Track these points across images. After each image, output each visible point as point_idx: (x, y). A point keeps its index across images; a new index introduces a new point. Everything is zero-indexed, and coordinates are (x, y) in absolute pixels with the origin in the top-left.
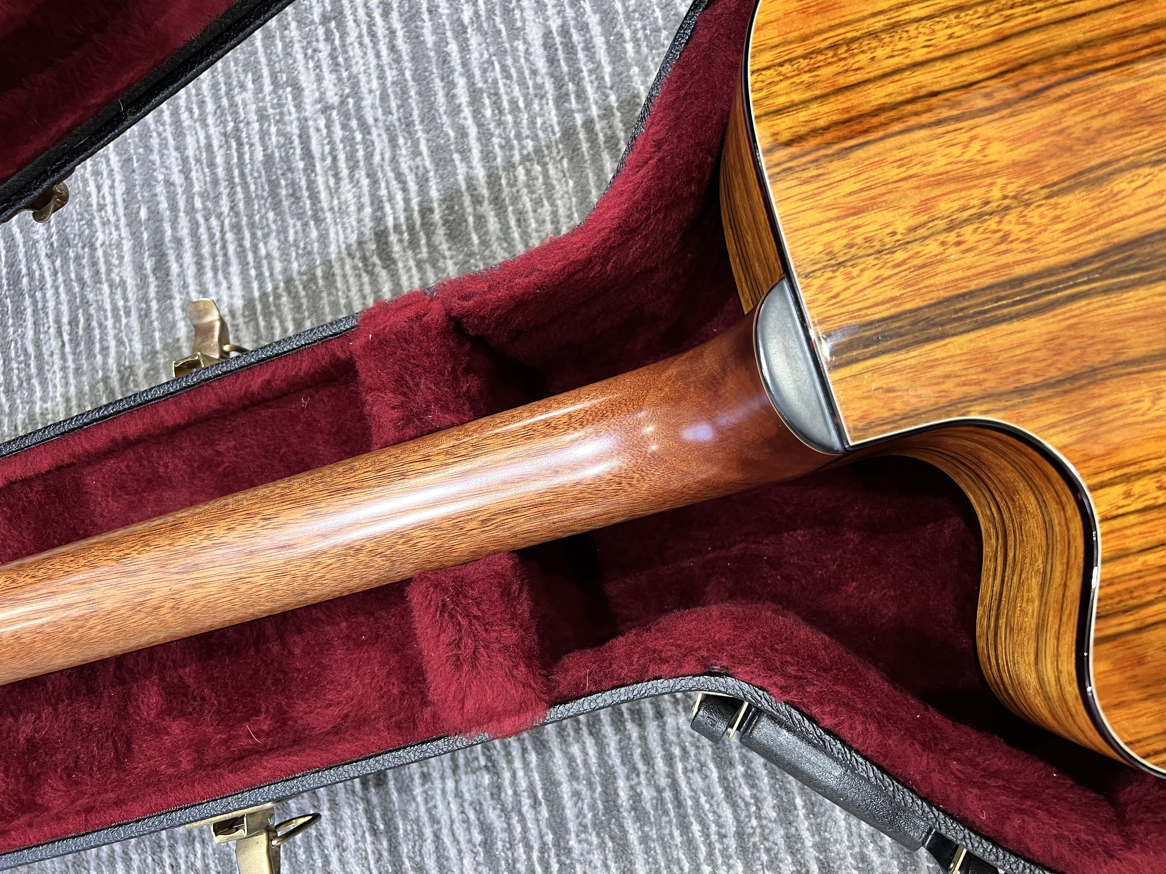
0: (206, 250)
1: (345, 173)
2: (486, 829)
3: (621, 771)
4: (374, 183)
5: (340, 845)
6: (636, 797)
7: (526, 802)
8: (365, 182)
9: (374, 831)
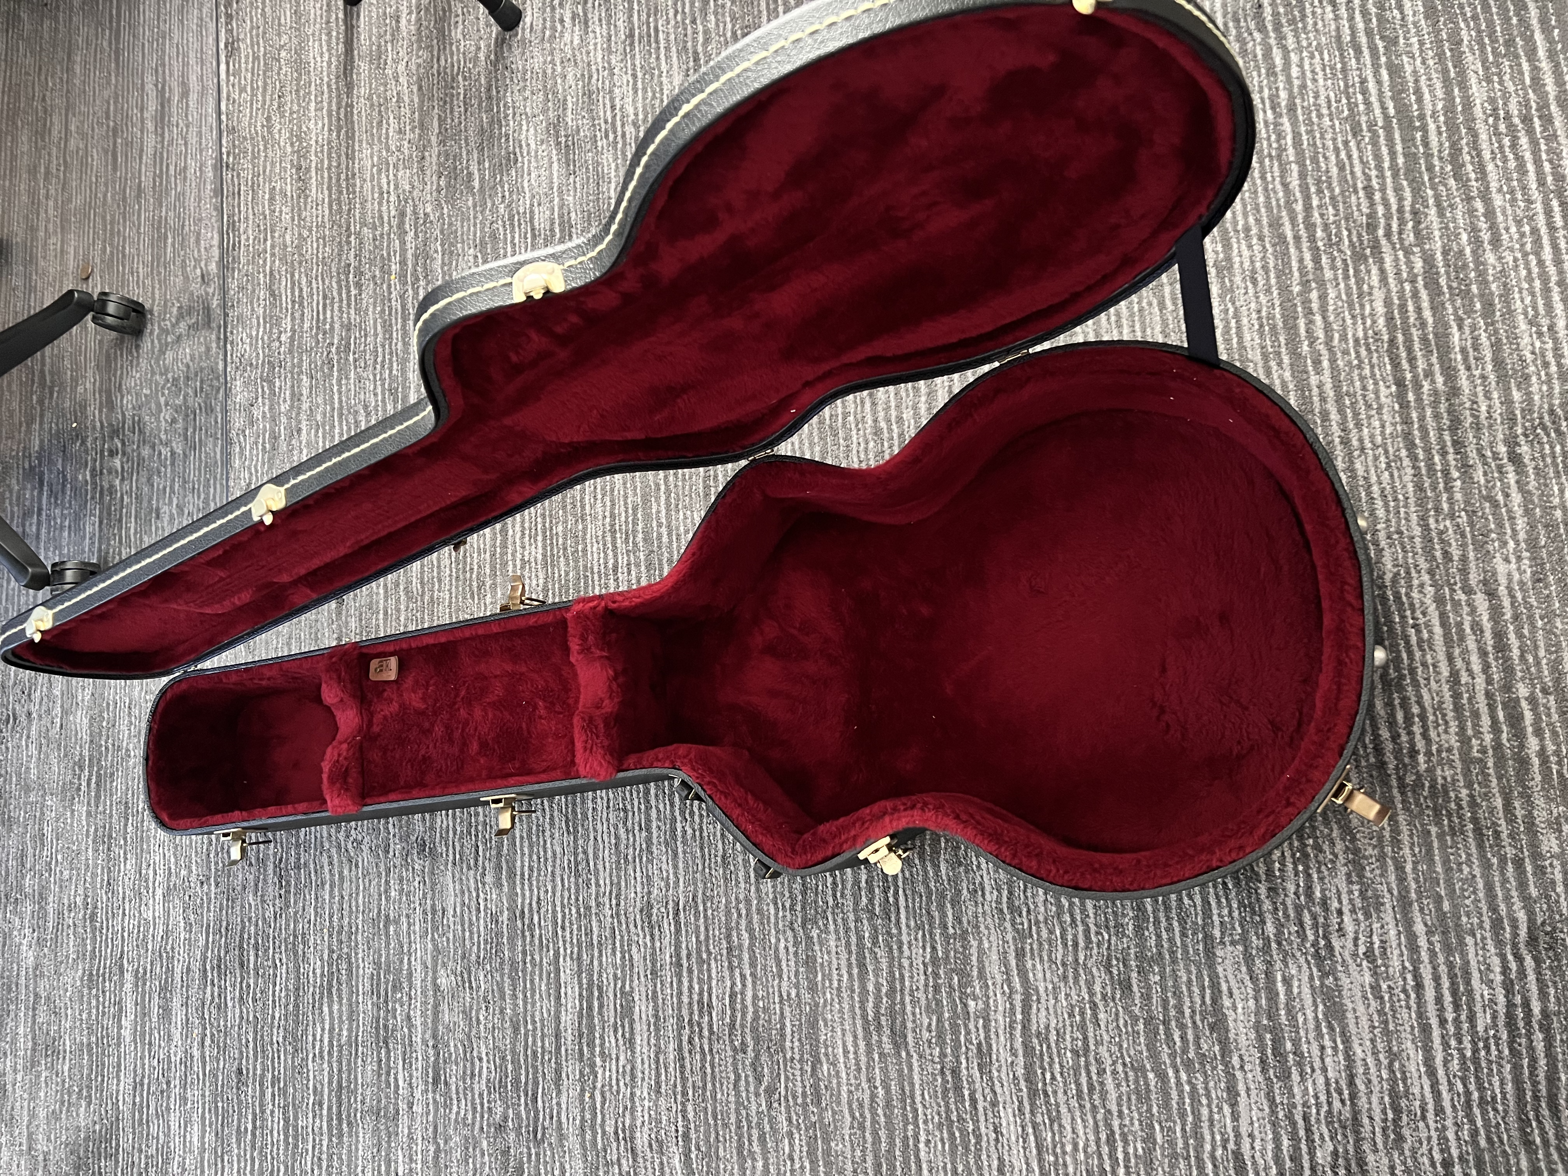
0: (527, 525)
1: (599, 496)
2: (617, 837)
3: (679, 818)
4: (613, 505)
5: (552, 836)
6: (684, 832)
7: (637, 828)
8: (608, 504)
9: (569, 832)
